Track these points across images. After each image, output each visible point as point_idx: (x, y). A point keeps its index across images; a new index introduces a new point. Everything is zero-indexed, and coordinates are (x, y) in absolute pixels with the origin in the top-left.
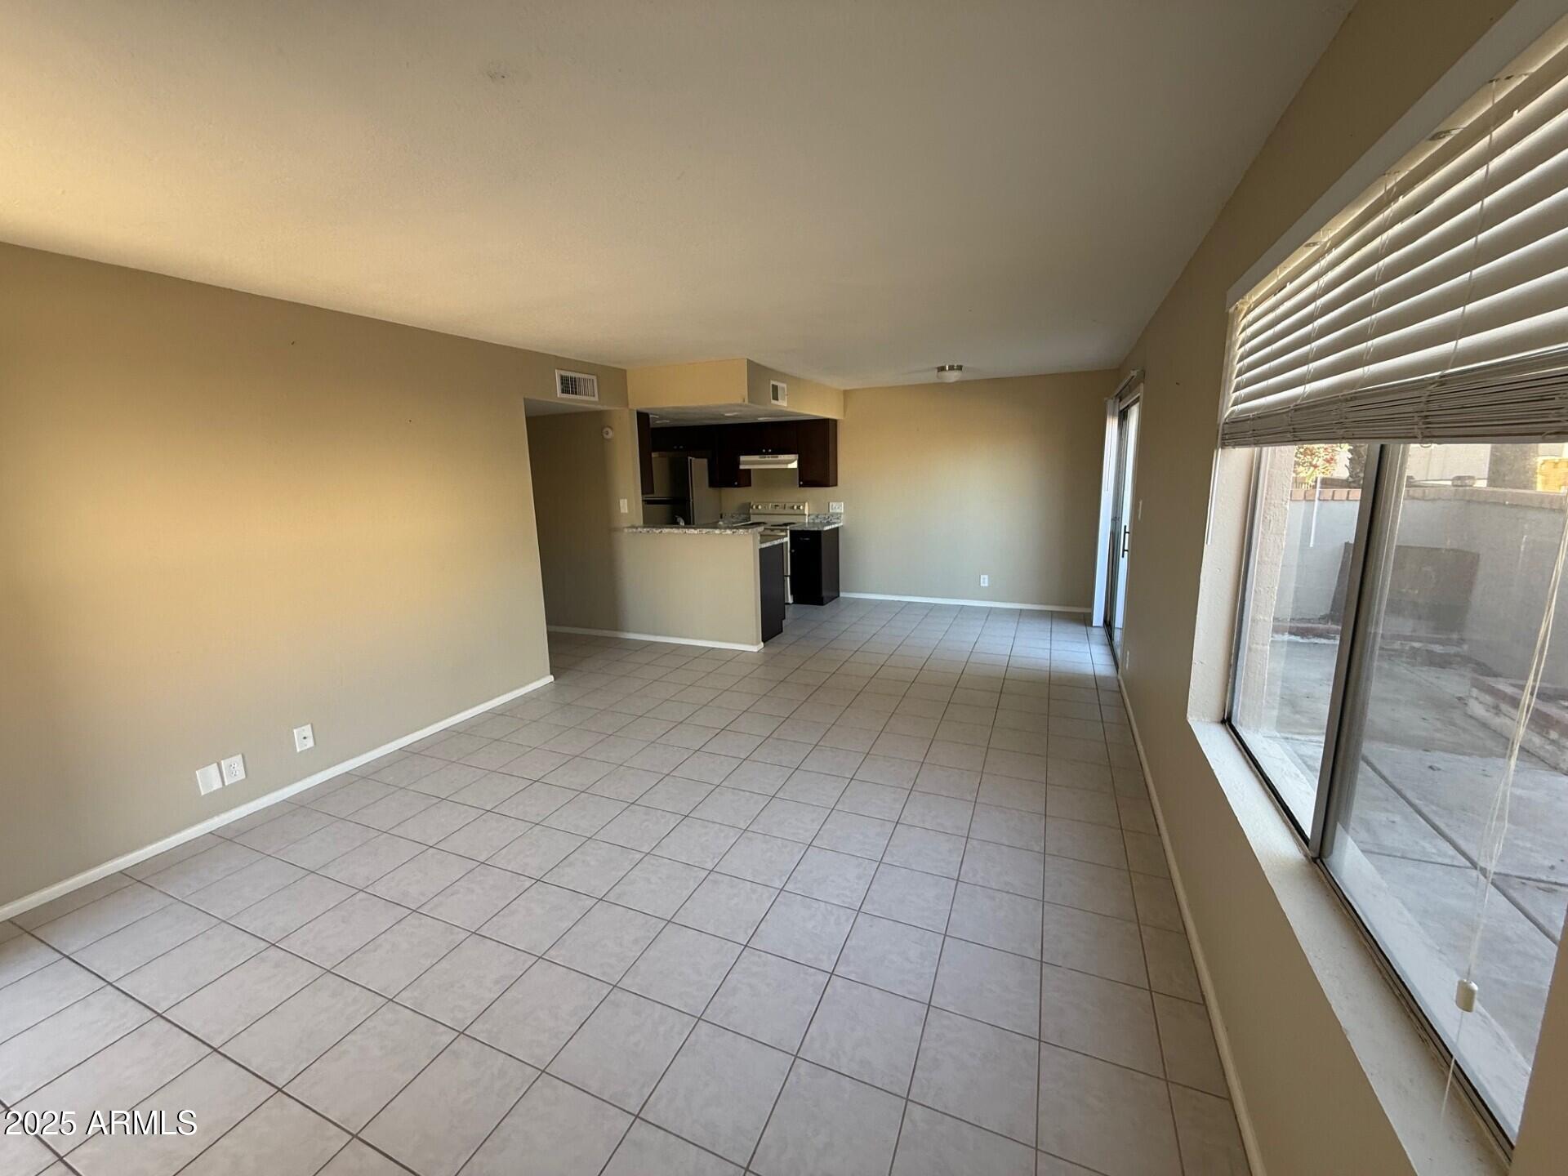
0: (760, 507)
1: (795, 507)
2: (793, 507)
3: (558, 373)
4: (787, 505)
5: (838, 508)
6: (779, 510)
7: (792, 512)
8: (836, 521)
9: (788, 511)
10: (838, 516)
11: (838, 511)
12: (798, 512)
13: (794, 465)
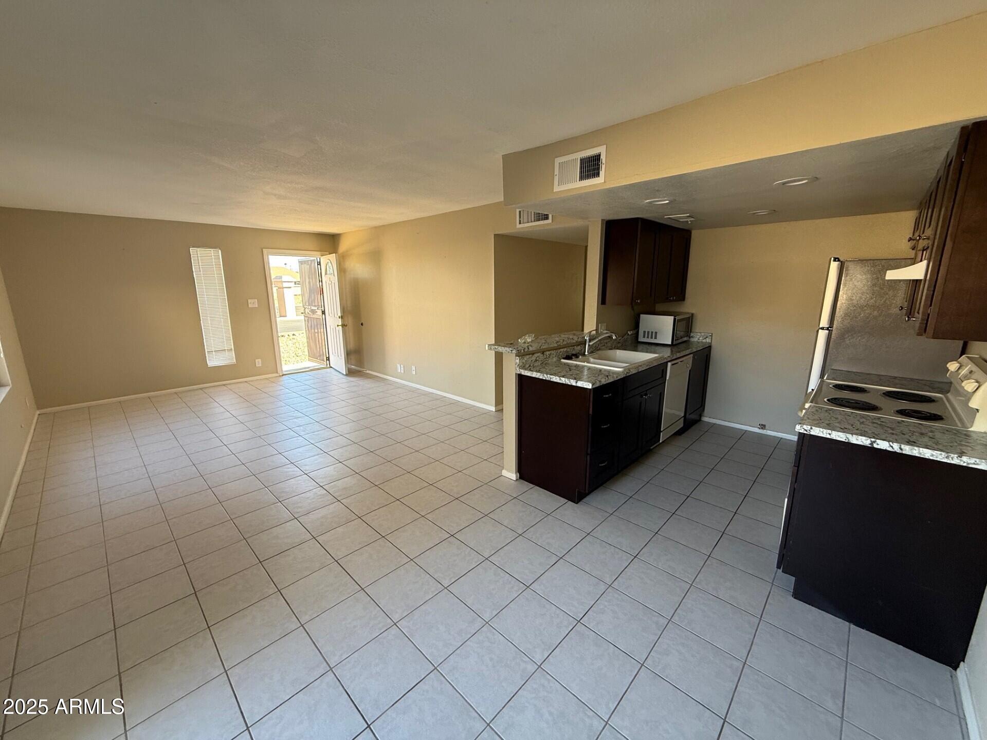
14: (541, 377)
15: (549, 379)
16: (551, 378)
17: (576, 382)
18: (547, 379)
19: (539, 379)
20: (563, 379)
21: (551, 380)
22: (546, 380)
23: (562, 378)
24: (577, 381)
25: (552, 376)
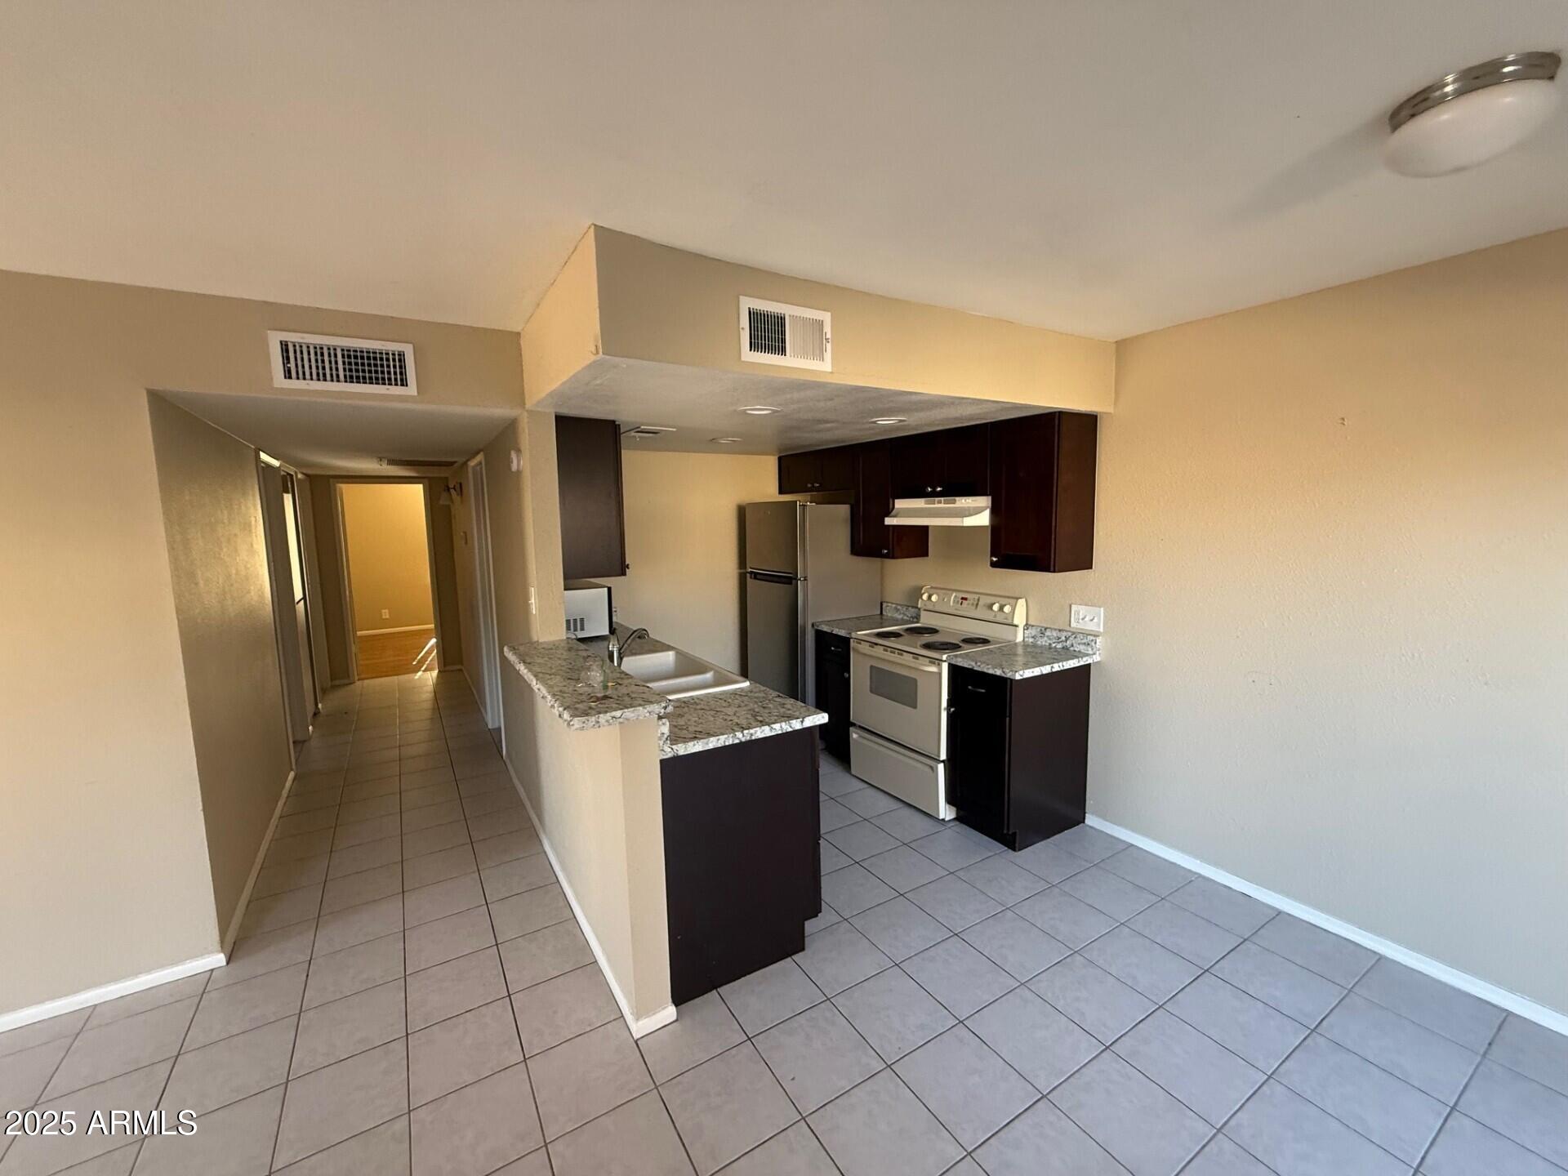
0: (934, 598)
1: (996, 607)
2: (990, 607)
3: (274, 339)
4: (985, 600)
5: (1087, 617)
6: (966, 608)
7: (989, 616)
8: (1082, 648)
9: (981, 613)
10: (1089, 637)
11: (1091, 627)
12: (1000, 618)
13: (983, 519)
14: (730, 742)
15: (748, 738)
16: (752, 735)
17: (802, 722)
18: (743, 740)
19: (725, 747)
20: (777, 726)
21: (753, 738)
22: (741, 743)
23: (774, 726)
24: (803, 718)
25: (752, 731)
